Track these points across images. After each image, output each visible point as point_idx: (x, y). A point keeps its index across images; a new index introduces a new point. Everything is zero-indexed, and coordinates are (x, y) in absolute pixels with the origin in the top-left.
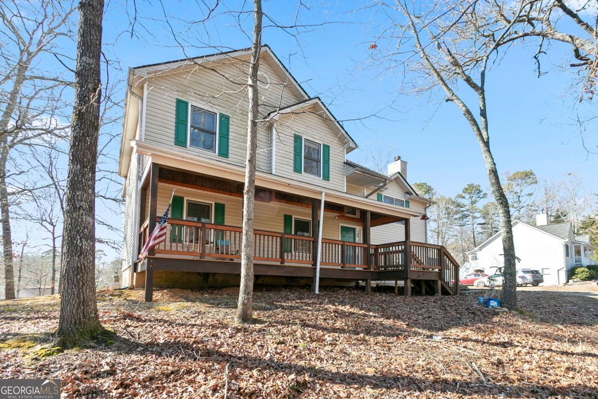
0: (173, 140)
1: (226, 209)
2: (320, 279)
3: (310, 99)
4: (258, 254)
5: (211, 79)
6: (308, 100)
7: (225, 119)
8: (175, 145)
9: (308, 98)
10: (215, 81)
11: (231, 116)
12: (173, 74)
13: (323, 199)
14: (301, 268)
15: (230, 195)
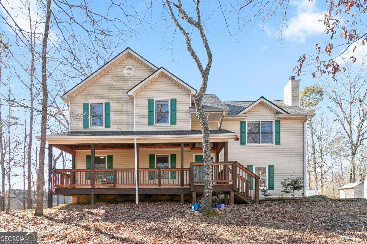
0: (83, 126)
1: (113, 158)
2: (139, 195)
3: (159, 69)
4: (130, 182)
5: (100, 85)
6: (158, 70)
7: (108, 105)
8: (84, 128)
9: (157, 69)
10: (102, 84)
11: (110, 102)
12: (82, 90)
13: (135, 142)
14: (126, 189)
15: (112, 149)
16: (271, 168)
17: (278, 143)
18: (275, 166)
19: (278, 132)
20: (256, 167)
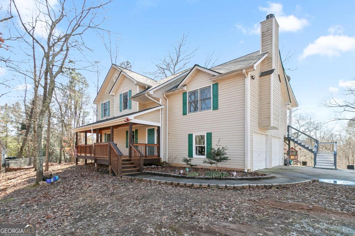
7: (109, 103)
8: (102, 118)
11: (110, 100)
13: (92, 129)
16: (209, 135)
17: (216, 108)
18: (212, 133)
19: (216, 96)
20: (196, 135)
